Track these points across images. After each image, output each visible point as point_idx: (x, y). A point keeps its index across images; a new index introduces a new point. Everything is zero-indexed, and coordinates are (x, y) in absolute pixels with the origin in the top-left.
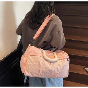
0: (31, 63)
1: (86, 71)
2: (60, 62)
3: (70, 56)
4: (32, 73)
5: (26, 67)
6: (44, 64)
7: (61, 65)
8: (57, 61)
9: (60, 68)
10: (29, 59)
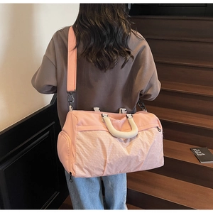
0: (84, 148)
1: (195, 155)
2: (144, 137)
3: (165, 124)
4: (91, 169)
5: (75, 159)
6: (114, 146)
7: (148, 143)
8: (137, 136)
9: (147, 148)
10: (79, 139)
